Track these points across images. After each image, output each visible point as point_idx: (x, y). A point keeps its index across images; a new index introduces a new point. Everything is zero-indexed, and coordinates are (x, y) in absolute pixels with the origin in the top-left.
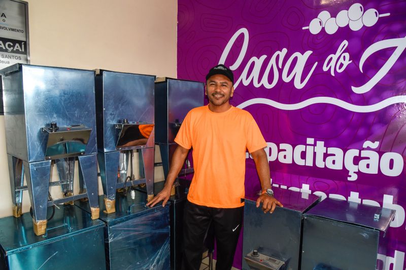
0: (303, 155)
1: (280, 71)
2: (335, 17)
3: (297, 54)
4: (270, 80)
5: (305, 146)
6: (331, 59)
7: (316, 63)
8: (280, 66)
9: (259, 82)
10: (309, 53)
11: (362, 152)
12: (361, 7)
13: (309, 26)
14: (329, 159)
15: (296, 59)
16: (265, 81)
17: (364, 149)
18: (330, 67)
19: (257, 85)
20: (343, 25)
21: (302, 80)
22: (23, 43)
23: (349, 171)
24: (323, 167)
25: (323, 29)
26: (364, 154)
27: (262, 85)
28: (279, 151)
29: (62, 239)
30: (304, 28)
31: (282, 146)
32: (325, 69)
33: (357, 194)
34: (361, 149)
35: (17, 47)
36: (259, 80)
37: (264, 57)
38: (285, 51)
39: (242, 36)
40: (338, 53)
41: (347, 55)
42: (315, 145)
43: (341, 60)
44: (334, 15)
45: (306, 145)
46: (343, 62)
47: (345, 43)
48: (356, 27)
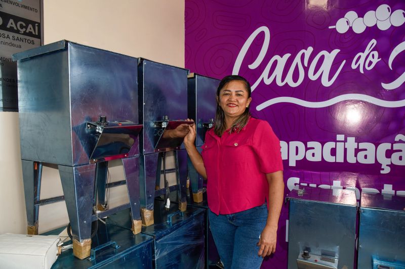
0: (333, 152)
1: (306, 69)
2: (363, 17)
3: (324, 52)
4: (295, 78)
5: (335, 143)
6: (360, 57)
7: (344, 62)
8: (306, 65)
9: (283, 80)
10: (336, 52)
11: (394, 145)
12: (388, 8)
13: (335, 25)
14: (361, 155)
15: (323, 57)
16: (289, 80)
17: (396, 142)
18: (359, 65)
19: (280, 83)
20: (371, 25)
21: (330, 78)
22: (36, 25)
23: (381, 165)
24: (355, 162)
25: (351, 28)
26: (396, 147)
27: (287, 84)
28: (307, 149)
29: (115, 260)
30: (330, 27)
31: (310, 144)
32: (354, 66)
33: (391, 186)
34: (393, 142)
35: (30, 29)
36: (283, 79)
37: (288, 56)
38: (310, 49)
39: (262, 34)
40: (367, 51)
41: (376, 53)
42: (345, 141)
43: (370, 58)
44: (361, 15)
45: (336, 141)
46: (372, 60)
47: (374, 42)
48: (384, 26)
